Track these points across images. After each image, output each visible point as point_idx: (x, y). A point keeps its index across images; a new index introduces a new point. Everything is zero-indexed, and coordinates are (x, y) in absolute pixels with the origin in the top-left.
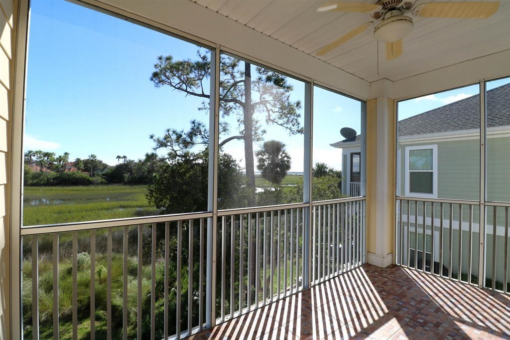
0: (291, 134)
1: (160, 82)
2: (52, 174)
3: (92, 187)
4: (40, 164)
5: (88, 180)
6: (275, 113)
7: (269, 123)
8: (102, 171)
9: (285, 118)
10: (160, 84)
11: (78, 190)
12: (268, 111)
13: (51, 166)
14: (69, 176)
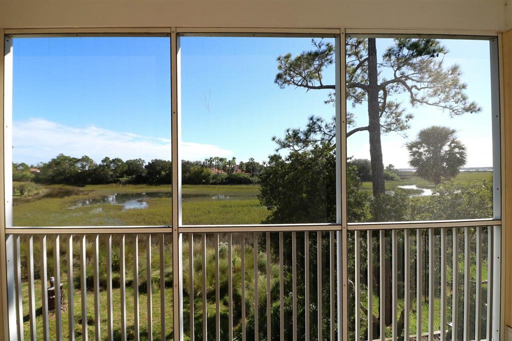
0: (453, 116)
1: (285, 82)
2: (224, 174)
3: (251, 186)
4: (218, 167)
5: (249, 179)
6: (422, 90)
7: (416, 105)
8: (259, 172)
9: (442, 94)
10: (286, 85)
11: (241, 188)
12: (410, 89)
13: (224, 169)
14: (235, 176)
